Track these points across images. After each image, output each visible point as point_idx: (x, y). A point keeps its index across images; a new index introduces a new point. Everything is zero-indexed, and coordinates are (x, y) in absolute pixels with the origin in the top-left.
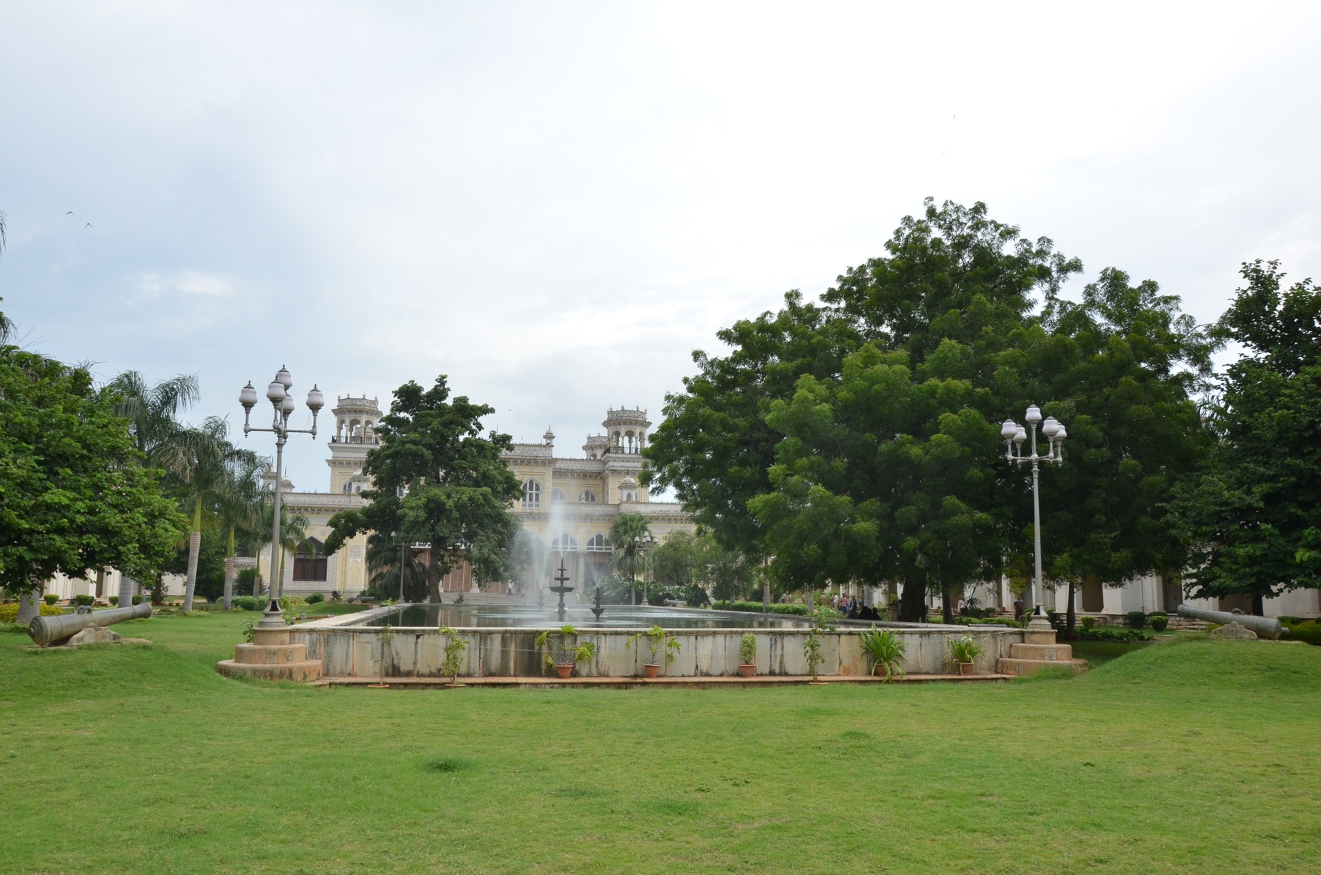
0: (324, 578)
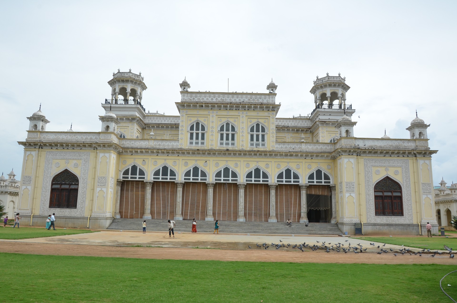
0: (74, 206)
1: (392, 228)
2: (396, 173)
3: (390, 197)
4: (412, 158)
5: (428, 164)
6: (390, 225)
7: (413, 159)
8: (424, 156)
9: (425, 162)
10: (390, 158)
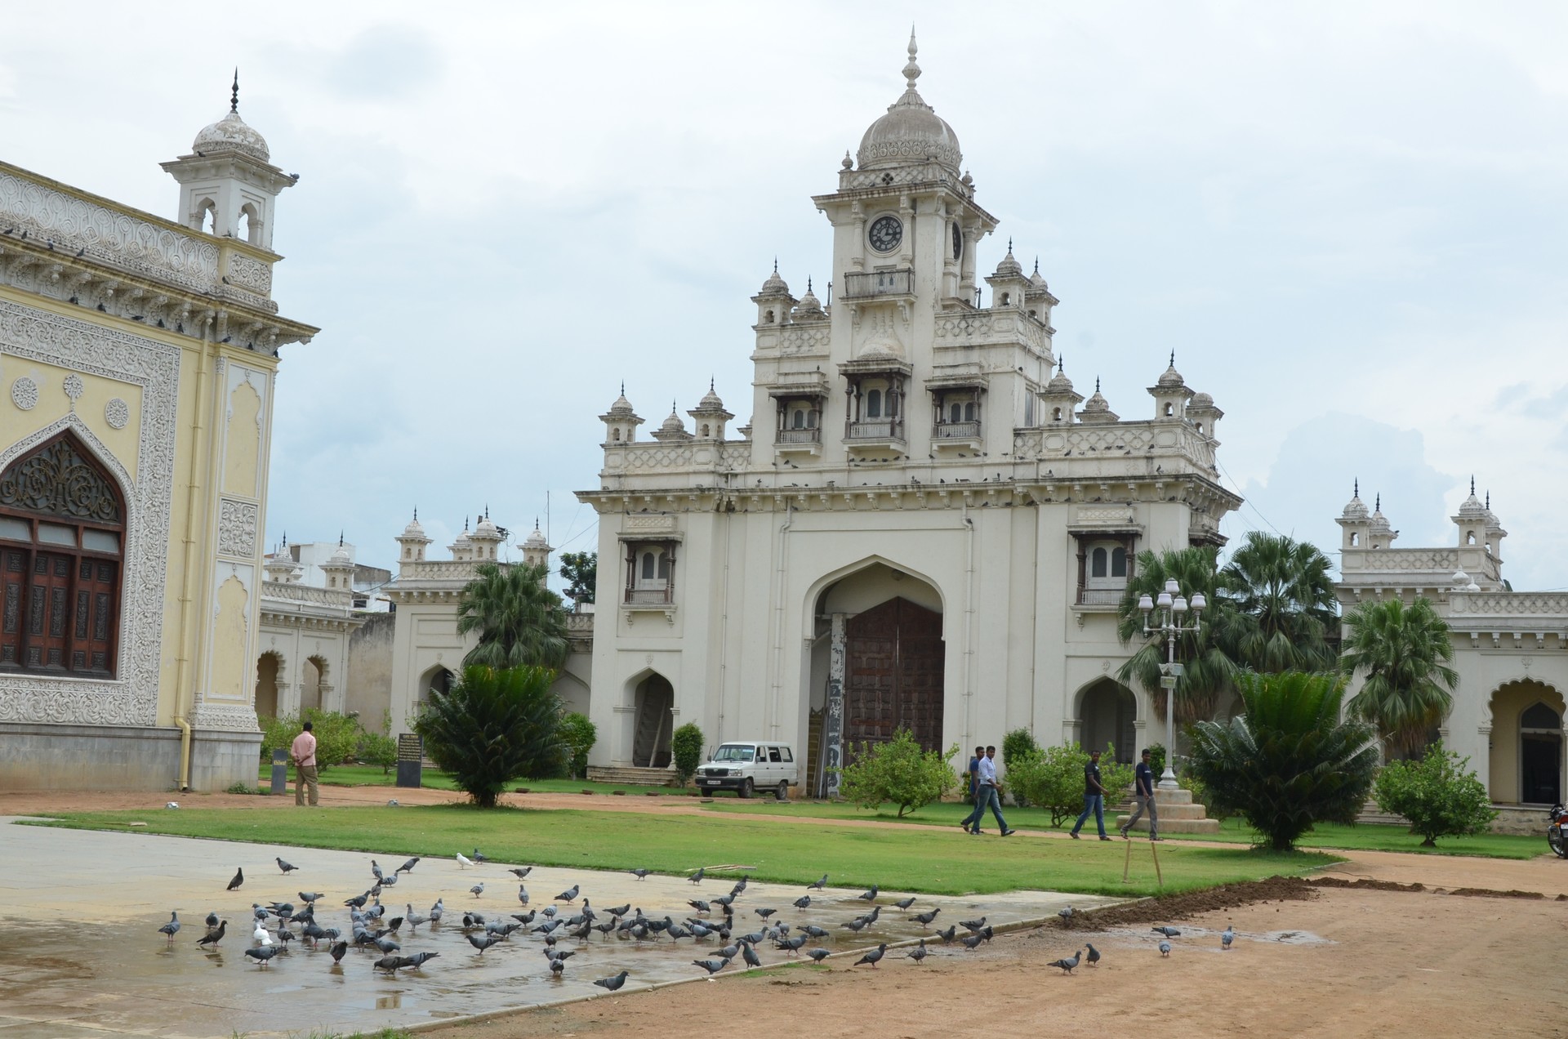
1: (56, 751)
2: (114, 415)
3: (67, 559)
4: (196, 346)
5: (260, 393)
6: (50, 730)
7: (200, 353)
8: (250, 347)
9: (250, 380)
10: (100, 321)
